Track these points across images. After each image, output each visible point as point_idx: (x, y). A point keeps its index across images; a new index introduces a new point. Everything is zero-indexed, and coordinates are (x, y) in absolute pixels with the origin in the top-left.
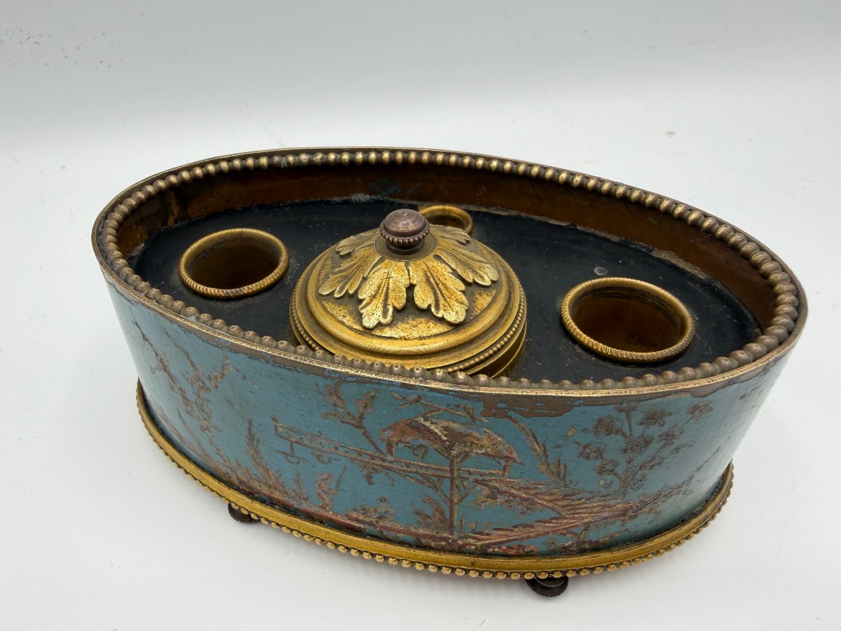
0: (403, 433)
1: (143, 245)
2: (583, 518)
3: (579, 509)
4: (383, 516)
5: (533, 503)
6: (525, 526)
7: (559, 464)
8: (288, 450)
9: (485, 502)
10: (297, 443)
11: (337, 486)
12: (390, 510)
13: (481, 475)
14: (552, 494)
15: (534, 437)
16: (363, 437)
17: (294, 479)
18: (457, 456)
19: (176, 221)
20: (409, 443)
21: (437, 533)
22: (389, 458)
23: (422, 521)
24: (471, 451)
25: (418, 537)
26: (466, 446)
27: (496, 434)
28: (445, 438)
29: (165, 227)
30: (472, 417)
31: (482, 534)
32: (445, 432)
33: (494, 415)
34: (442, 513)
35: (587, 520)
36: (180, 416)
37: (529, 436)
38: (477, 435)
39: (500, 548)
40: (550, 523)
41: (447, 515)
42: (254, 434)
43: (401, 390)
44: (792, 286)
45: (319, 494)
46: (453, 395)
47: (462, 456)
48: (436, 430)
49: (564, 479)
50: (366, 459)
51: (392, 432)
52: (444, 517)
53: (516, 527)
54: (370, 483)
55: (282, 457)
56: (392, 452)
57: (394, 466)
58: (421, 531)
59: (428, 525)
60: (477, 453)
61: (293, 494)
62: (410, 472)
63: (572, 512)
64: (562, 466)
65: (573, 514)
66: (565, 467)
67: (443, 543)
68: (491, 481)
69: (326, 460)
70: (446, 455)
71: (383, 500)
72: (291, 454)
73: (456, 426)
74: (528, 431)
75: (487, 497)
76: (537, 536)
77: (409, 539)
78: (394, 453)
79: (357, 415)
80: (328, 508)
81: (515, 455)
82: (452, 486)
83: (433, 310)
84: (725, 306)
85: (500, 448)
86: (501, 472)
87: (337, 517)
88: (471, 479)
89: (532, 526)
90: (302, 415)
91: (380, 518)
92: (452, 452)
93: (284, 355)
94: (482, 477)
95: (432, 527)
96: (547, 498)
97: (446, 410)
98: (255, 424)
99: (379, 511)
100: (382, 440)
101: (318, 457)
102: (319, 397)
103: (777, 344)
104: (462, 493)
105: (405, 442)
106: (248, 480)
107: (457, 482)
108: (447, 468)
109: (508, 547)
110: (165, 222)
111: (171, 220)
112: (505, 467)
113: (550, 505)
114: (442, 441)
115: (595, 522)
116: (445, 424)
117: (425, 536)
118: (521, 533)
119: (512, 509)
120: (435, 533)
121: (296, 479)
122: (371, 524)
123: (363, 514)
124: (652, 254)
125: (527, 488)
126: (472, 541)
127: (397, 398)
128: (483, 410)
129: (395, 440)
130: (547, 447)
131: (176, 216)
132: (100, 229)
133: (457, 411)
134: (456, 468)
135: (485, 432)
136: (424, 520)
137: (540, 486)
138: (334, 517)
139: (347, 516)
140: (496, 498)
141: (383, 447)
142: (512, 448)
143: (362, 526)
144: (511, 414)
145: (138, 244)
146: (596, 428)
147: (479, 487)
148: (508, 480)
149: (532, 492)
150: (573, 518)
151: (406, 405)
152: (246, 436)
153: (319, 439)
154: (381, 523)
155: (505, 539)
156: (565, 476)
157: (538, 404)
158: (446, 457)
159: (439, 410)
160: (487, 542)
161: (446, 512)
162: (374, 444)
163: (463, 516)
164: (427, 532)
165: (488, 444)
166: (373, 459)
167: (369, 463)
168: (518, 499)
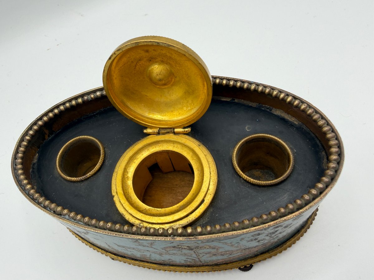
1: (37, 155)
19: (49, 136)
29: (45, 141)
44: (337, 142)
84: (308, 140)
93: (111, 234)
103: (331, 180)
110: (44, 139)
111: (46, 137)
124: (272, 112)
131: (48, 134)
132: (15, 166)
145: (35, 155)
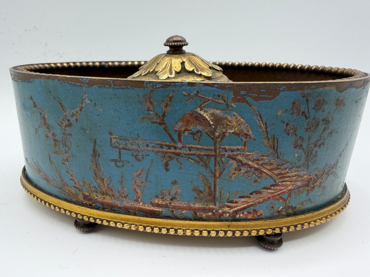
0: (188, 122)
2: (288, 186)
3: (285, 177)
4: (174, 197)
5: (261, 172)
6: (258, 192)
7: (274, 139)
8: (117, 157)
9: (234, 174)
10: (124, 149)
11: (146, 178)
12: (178, 190)
13: (232, 151)
14: (271, 164)
15: (261, 117)
16: (164, 132)
17: (119, 181)
18: (219, 136)
20: (191, 130)
21: (207, 205)
22: (179, 145)
23: (197, 197)
24: (226, 132)
25: (195, 211)
26: (224, 128)
27: (240, 116)
28: (212, 123)
30: (227, 105)
31: (232, 202)
32: (212, 118)
33: (239, 101)
34: (210, 188)
35: (290, 188)
36: (50, 159)
37: (257, 116)
38: (229, 118)
39: (243, 213)
40: (270, 189)
41: (212, 189)
42: (97, 150)
43: (188, 88)
45: (135, 190)
46: (216, 87)
47: (221, 136)
48: (207, 117)
49: (277, 151)
50: (165, 149)
51: (182, 123)
52: (211, 191)
53: (251, 194)
54: (167, 170)
55: (113, 164)
56: (181, 140)
57: (182, 151)
58: (197, 206)
59: (201, 200)
60: (229, 133)
61: (118, 195)
62: (192, 154)
63: (282, 180)
64: (276, 140)
65: (283, 182)
66: (277, 141)
67: (210, 214)
68: (237, 155)
69: (141, 157)
70: (212, 137)
71: (175, 183)
72: (119, 160)
73: (218, 112)
74: (257, 112)
75: (236, 169)
76: (264, 200)
77: (190, 214)
78: (182, 141)
79: (161, 114)
80: (140, 200)
81: (250, 133)
82: (215, 162)
83: (195, 71)
85: (242, 127)
86: (243, 147)
87: (145, 206)
88: (226, 155)
89: (260, 193)
90: (128, 124)
91: (172, 199)
92: (215, 133)
94: (232, 153)
95: (203, 201)
96: (268, 167)
97: (212, 100)
98: (98, 142)
99: (171, 193)
100: (175, 131)
101: (136, 157)
102: (139, 106)
104: (221, 167)
105: (189, 130)
106: (90, 194)
107: (218, 159)
108: (213, 148)
109: (248, 212)
112: (245, 143)
113: (270, 173)
114: (210, 125)
115: (294, 189)
116: (212, 111)
117: (199, 209)
118: (255, 199)
119: (249, 178)
120: (205, 206)
121: (121, 180)
122: (166, 206)
123: (162, 199)
125: (258, 160)
126: (227, 209)
127: (185, 95)
128: (233, 98)
129: (183, 129)
130: (268, 125)
133: (219, 100)
134: (218, 146)
135: (234, 115)
136: (199, 195)
137: (264, 158)
138: (143, 207)
139: (151, 203)
140: (240, 170)
141: (176, 137)
142: (249, 127)
143: (160, 210)
144: (248, 99)
146: (292, 110)
147: (231, 161)
148: (247, 153)
149: (261, 162)
150: (283, 185)
151: (190, 100)
152: (91, 155)
153: (137, 142)
154: (172, 204)
155: (246, 205)
156: (277, 149)
157: (262, 90)
158: (212, 138)
159: (208, 101)
160: (236, 209)
161: (212, 186)
162: (170, 136)
163: (222, 188)
164: (200, 206)
165: (235, 124)
166: (170, 149)
167: (166, 153)
168: (253, 169)
